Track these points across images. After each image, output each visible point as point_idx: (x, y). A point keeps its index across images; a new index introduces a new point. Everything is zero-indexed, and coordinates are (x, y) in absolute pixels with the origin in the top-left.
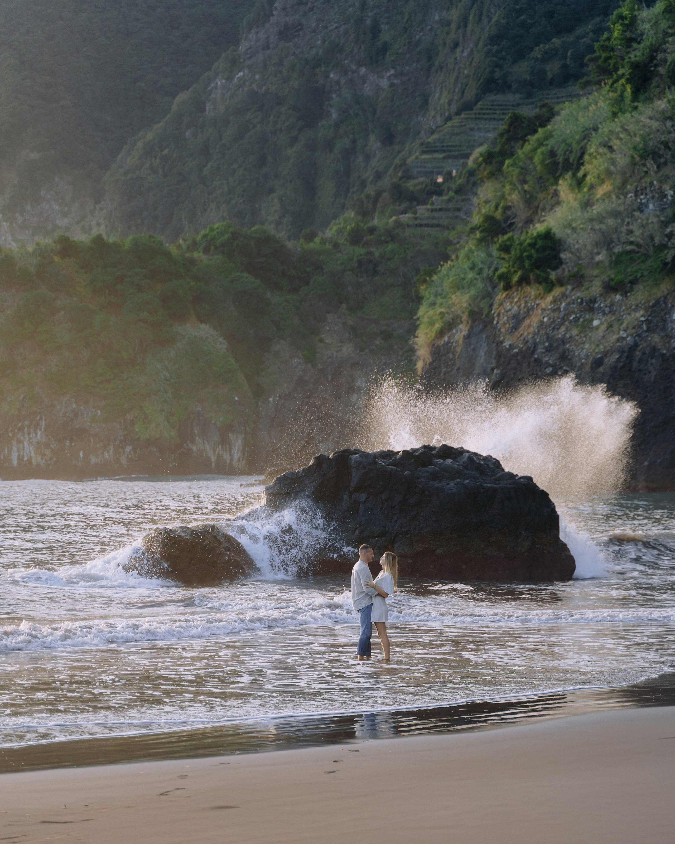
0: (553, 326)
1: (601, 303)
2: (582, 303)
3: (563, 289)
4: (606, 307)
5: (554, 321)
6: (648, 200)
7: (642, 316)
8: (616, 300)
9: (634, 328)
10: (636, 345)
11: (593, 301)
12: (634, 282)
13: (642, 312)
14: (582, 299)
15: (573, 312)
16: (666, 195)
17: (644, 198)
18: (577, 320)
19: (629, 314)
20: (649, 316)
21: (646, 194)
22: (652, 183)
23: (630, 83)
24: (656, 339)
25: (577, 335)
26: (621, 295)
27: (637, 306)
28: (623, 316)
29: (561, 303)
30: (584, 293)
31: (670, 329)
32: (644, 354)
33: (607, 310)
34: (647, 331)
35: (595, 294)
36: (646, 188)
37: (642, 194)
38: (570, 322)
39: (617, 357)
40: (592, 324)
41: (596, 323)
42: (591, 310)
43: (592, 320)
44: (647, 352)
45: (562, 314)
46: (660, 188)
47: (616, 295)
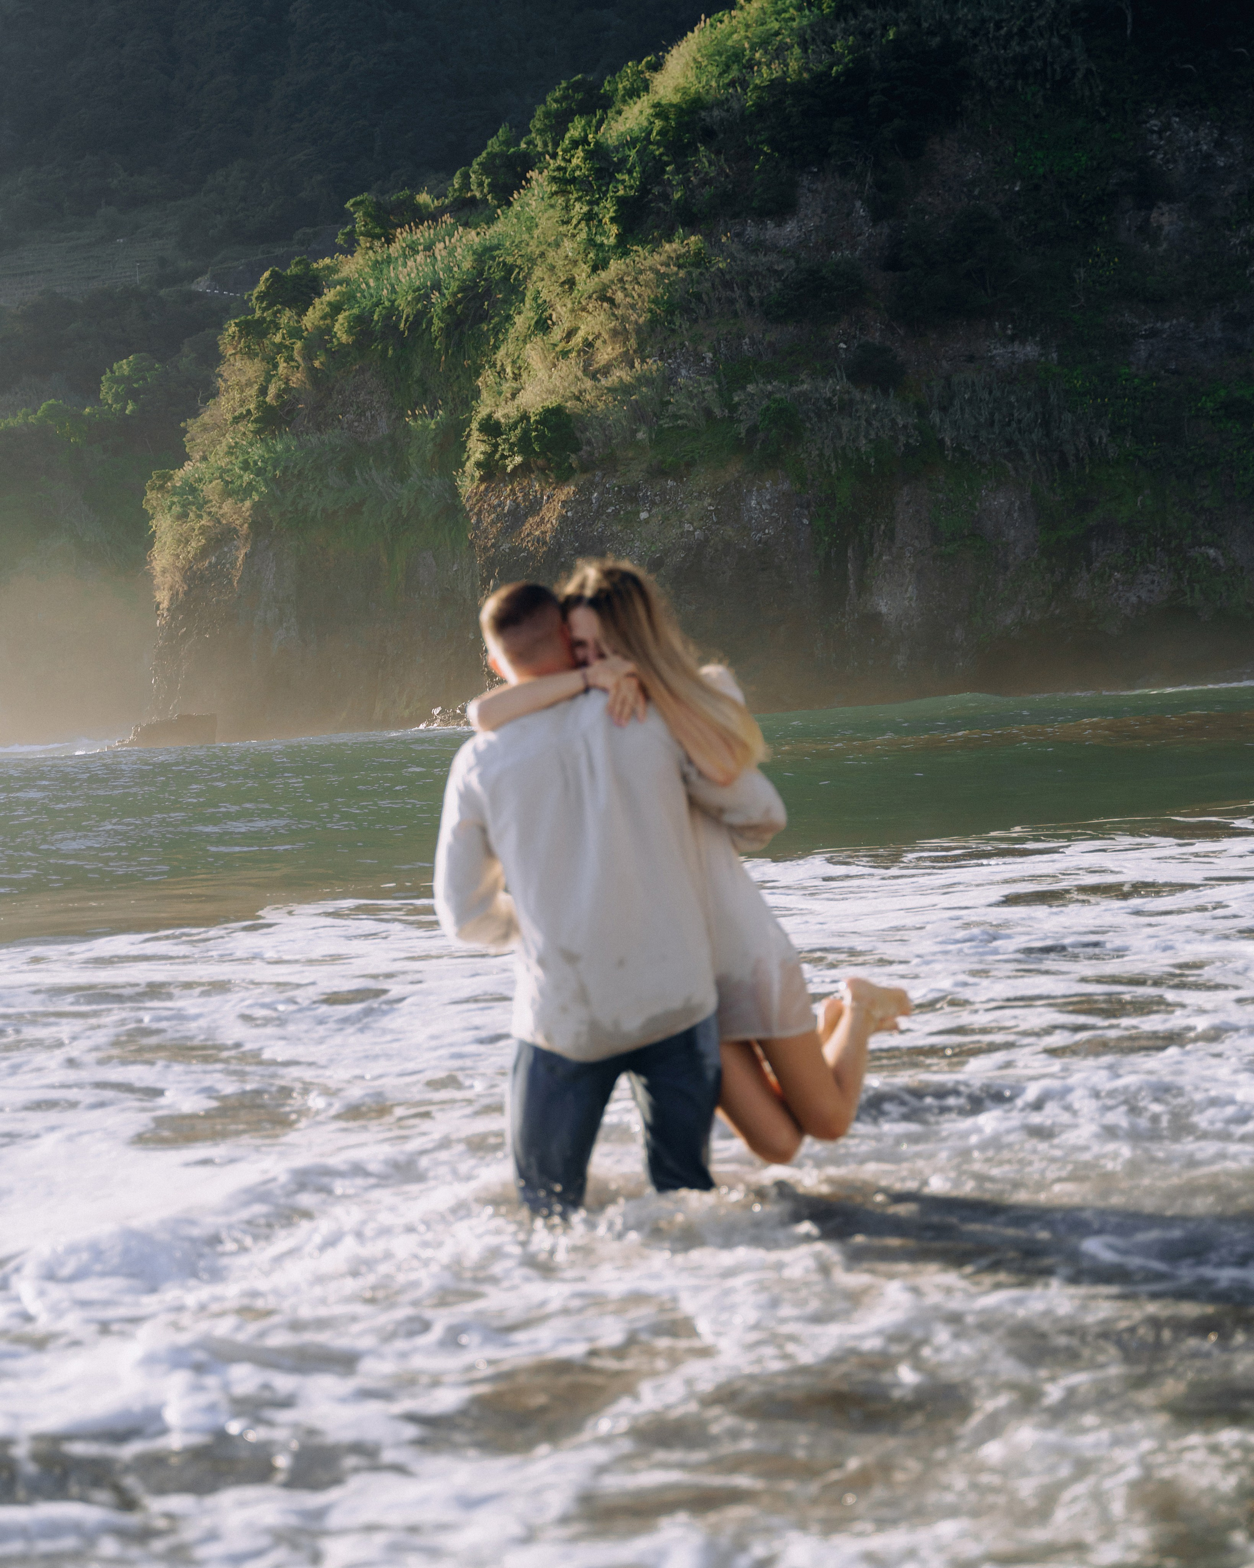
0: (583, 521)
1: (647, 491)
2: (620, 492)
3: (588, 476)
4: (656, 495)
5: (583, 516)
6: (679, 365)
7: (710, 505)
8: (668, 487)
9: (701, 519)
10: (707, 540)
11: (636, 488)
12: (689, 465)
13: (708, 500)
14: (619, 487)
15: (611, 504)
16: (704, 358)
17: (673, 363)
18: (616, 513)
19: (691, 503)
20: (718, 505)
21: (676, 358)
22: (682, 345)
23: (616, 222)
24: (729, 531)
25: (621, 531)
26: (675, 480)
27: (700, 493)
28: (682, 505)
29: (591, 494)
30: (621, 479)
31: (746, 519)
32: (717, 550)
33: (657, 499)
34: (717, 523)
35: (637, 480)
36: (674, 350)
37: (670, 358)
38: (608, 515)
39: (682, 555)
40: (639, 518)
41: (644, 515)
42: (634, 500)
43: (638, 513)
44: (720, 548)
45: (595, 507)
46: (695, 349)
47: (667, 481)
